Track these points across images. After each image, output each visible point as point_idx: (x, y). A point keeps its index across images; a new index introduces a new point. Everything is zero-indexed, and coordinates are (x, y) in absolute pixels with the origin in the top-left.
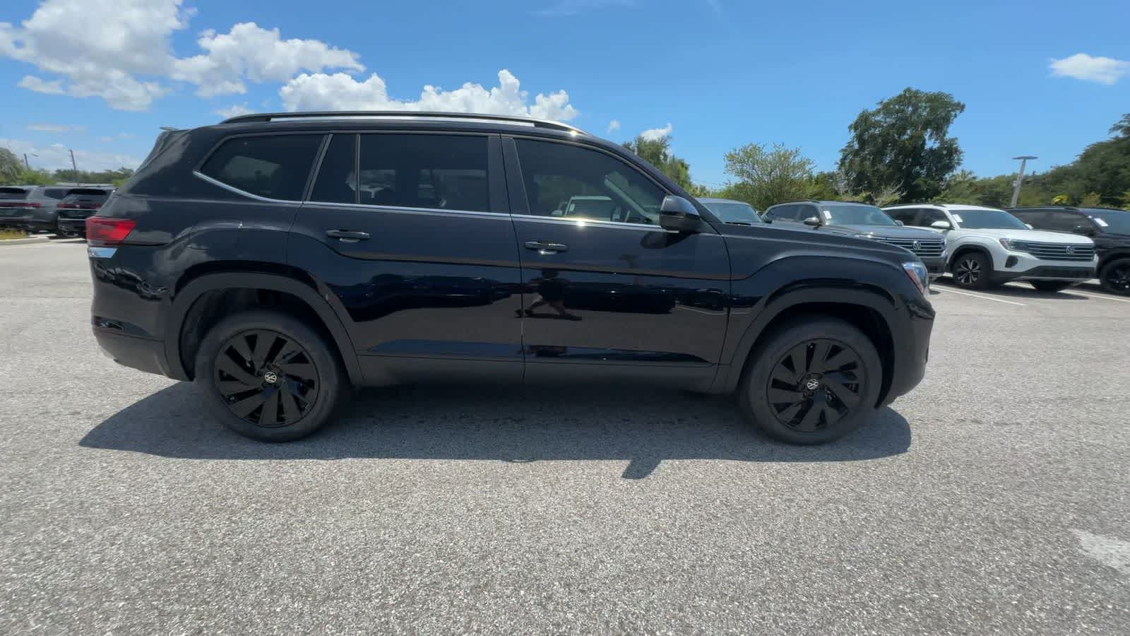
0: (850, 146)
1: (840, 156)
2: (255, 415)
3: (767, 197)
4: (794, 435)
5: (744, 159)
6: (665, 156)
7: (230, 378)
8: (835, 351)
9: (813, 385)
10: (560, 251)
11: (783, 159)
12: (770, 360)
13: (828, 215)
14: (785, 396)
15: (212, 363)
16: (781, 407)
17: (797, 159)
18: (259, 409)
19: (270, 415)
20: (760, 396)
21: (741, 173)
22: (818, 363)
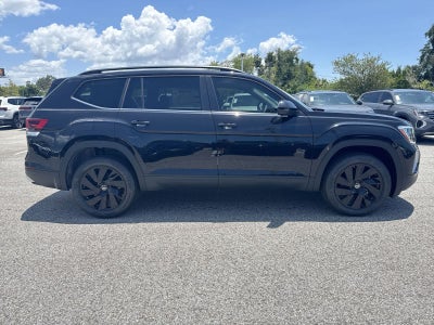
0: (427, 47)
1: (420, 54)
2: (97, 206)
3: (361, 88)
4: (351, 211)
5: (345, 64)
6: (297, 60)
7: (86, 188)
8: (366, 169)
9: (357, 186)
10: (233, 127)
11: (370, 62)
12: (334, 174)
13: (397, 98)
14: (344, 192)
15: (79, 182)
16: (342, 197)
17: (380, 62)
18: (99, 203)
19: (103, 205)
20: (331, 192)
21: (344, 73)
22: (359, 176)
